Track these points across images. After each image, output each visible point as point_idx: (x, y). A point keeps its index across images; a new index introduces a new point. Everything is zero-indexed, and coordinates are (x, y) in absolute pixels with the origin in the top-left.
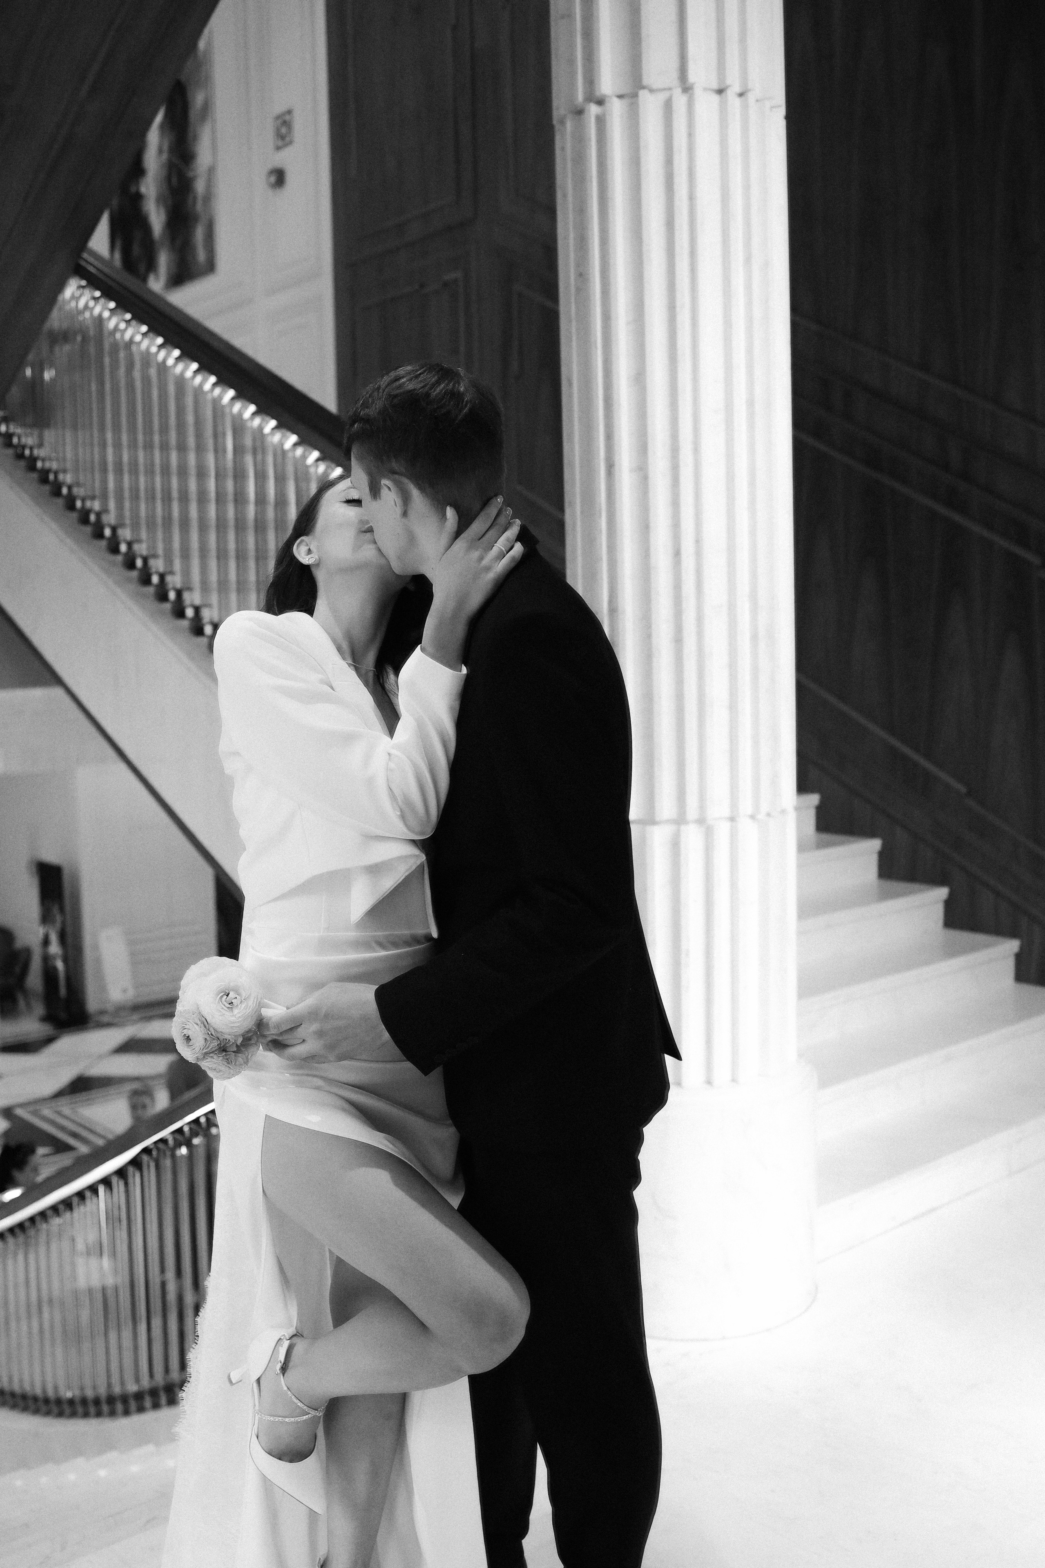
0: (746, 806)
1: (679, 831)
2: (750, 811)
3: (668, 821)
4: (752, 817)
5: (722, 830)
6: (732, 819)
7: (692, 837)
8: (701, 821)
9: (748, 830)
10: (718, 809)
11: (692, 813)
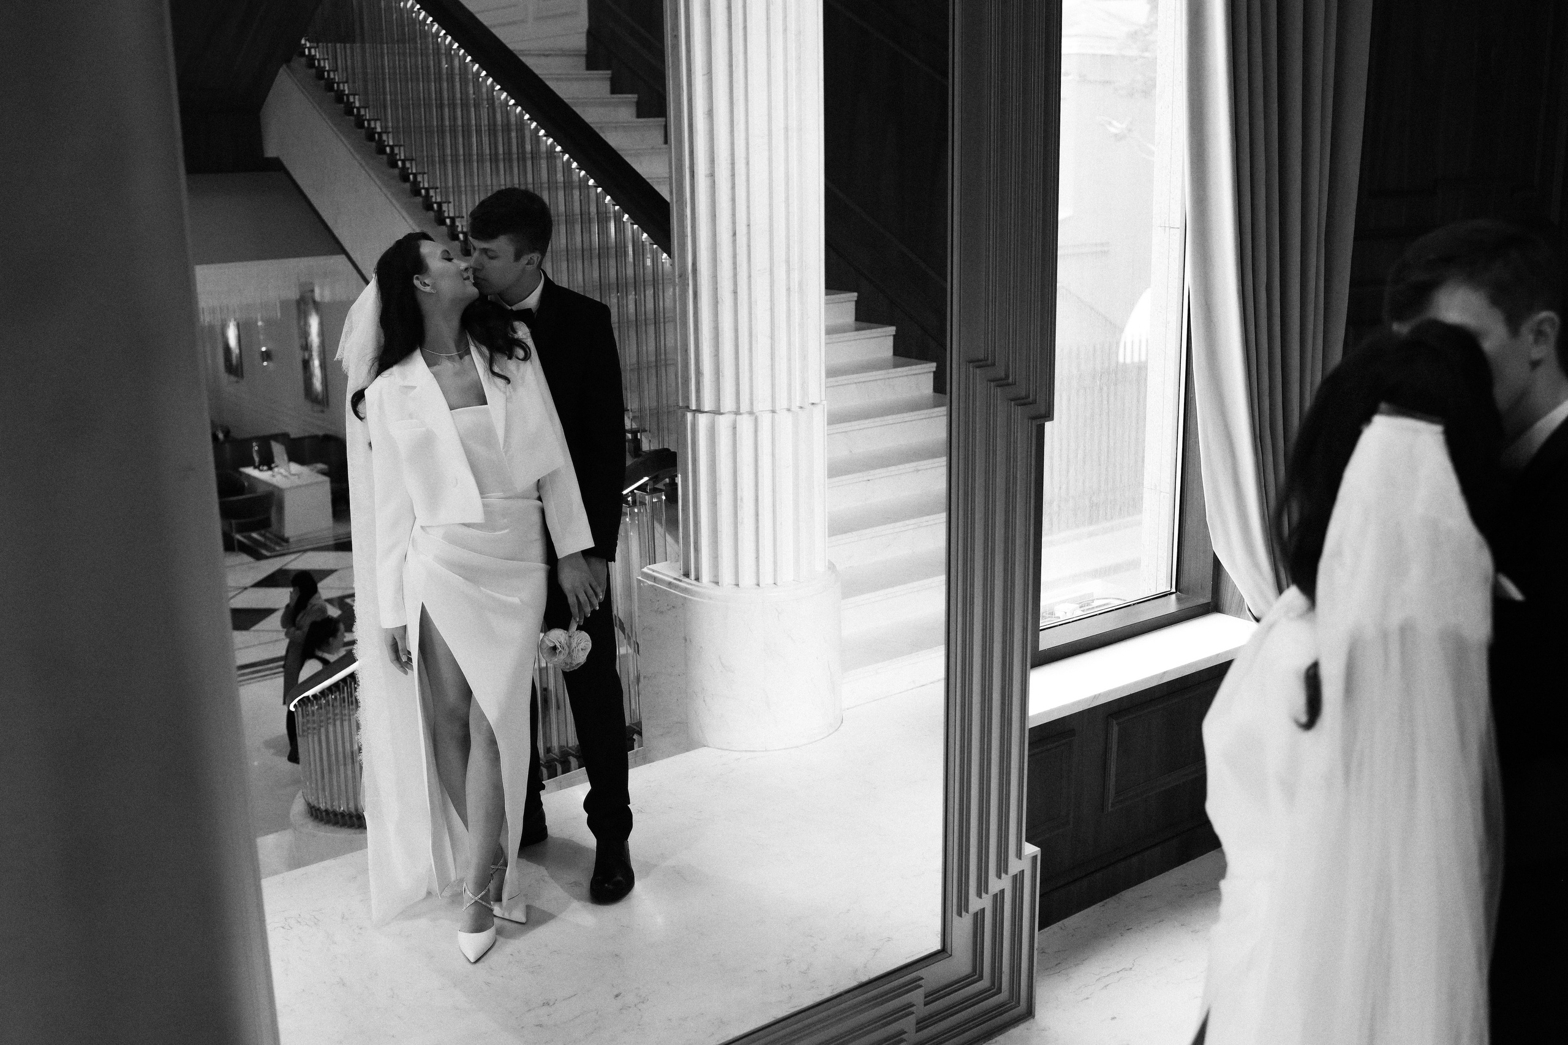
0: (782, 403)
1: (735, 421)
2: (786, 406)
3: (730, 412)
4: (789, 410)
5: (765, 420)
6: (773, 412)
7: (745, 424)
8: (751, 413)
9: (785, 420)
10: (762, 405)
11: (745, 407)
